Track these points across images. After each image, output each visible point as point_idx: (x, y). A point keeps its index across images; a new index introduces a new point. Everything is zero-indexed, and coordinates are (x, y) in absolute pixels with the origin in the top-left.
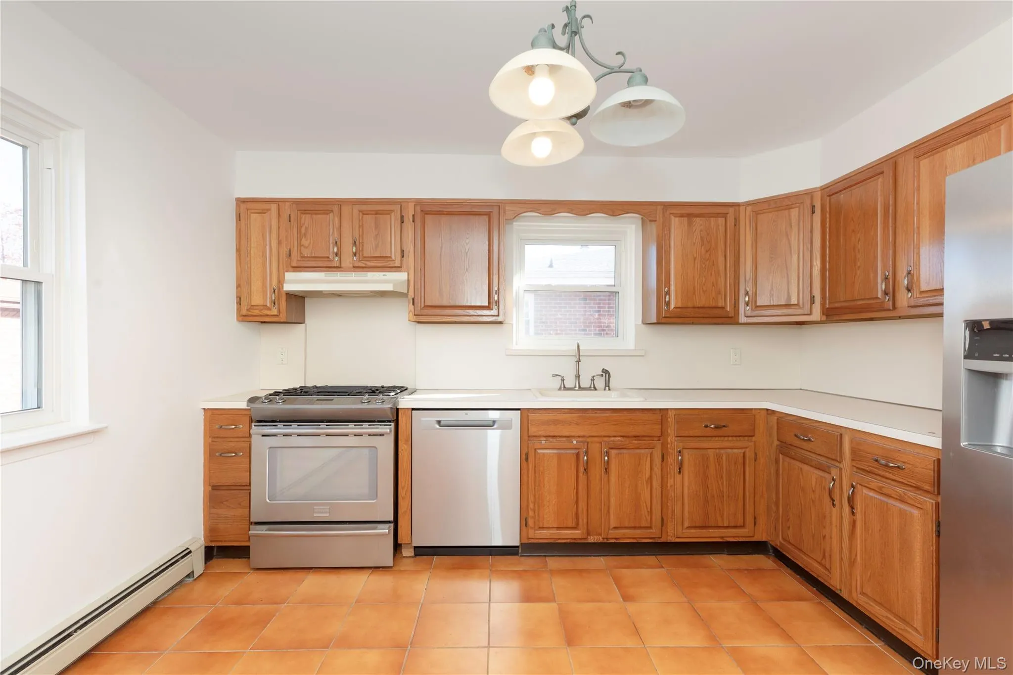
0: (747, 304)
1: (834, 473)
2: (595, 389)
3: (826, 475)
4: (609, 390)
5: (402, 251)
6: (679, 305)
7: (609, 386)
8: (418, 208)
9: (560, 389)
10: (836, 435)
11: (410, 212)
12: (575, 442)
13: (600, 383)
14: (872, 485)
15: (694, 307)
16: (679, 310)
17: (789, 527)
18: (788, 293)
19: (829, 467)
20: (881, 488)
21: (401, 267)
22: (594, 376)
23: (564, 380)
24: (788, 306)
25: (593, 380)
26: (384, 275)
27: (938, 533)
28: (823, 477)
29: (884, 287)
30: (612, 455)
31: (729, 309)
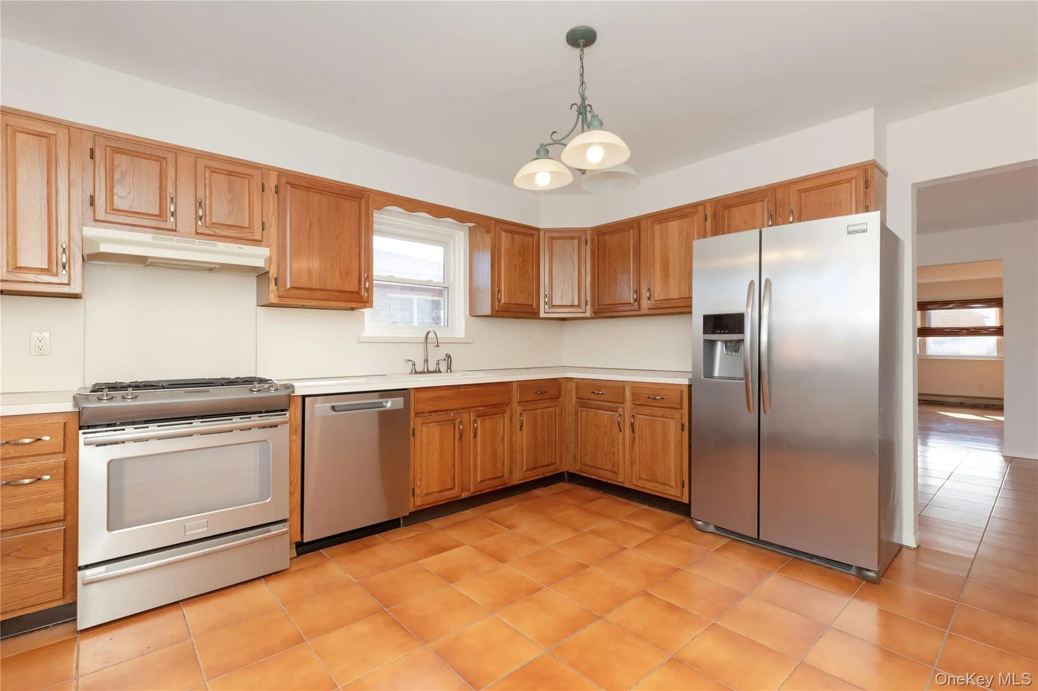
0: (546, 303)
1: (620, 411)
2: (441, 372)
3: (616, 414)
4: (451, 372)
5: (263, 224)
6: (506, 302)
7: (450, 369)
8: (284, 180)
9: (411, 373)
10: (620, 387)
11: (272, 182)
12: (452, 414)
13: (443, 367)
14: (646, 413)
15: (515, 304)
16: (506, 305)
17: (587, 455)
18: (573, 297)
19: (617, 408)
20: (651, 413)
21: (261, 241)
22: (439, 361)
23: (415, 364)
24: (572, 306)
25: (438, 364)
26: (239, 248)
27: (683, 430)
28: (612, 415)
29: (635, 296)
30: (479, 422)
31: (534, 307)
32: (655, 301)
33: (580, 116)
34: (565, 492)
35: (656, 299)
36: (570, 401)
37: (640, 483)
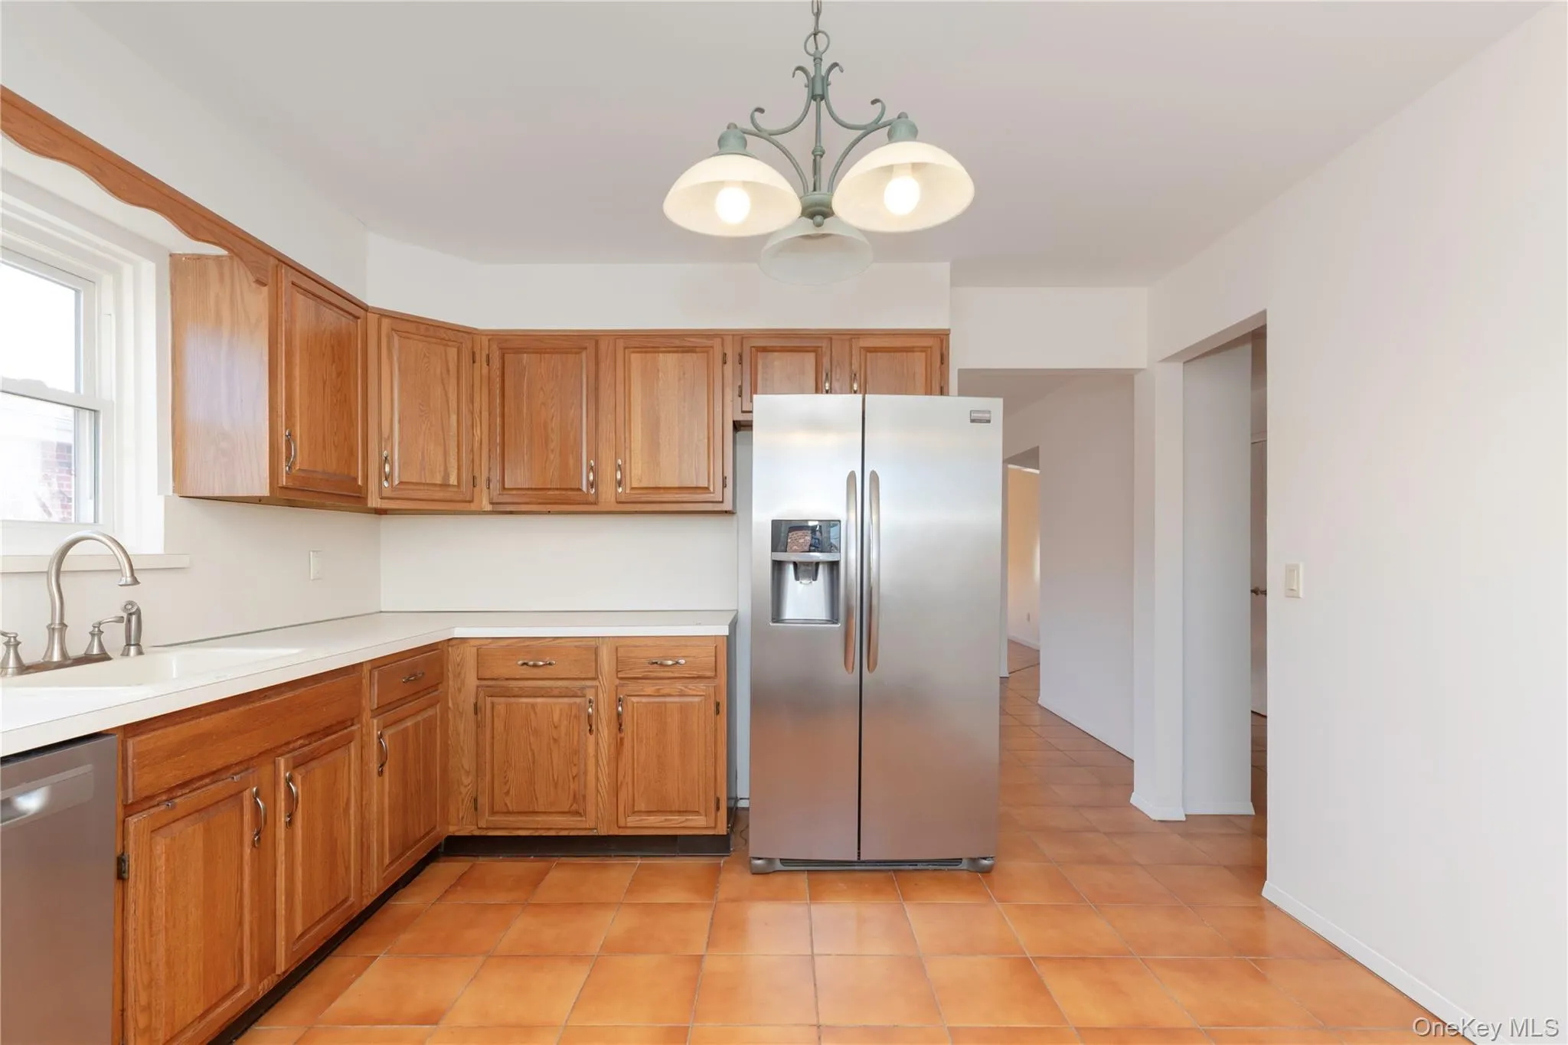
0: (386, 477)
1: (590, 695)
2: (107, 657)
3: (580, 701)
4: (140, 653)
7: (138, 645)
9: (5, 672)
10: (591, 647)
12: (237, 777)
14: (647, 692)
15: (321, 474)
16: (304, 475)
18: (446, 467)
19: (580, 689)
20: (657, 691)
22: (100, 624)
23: (16, 643)
24: (445, 486)
25: (96, 634)
27: (718, 712)
28: (570, 705)
29: (591, 478)
30: (299, 778)
31: (360, 483)
32: (632, 489)
33: (813, 103)
34: (461, 880)
35: (633, 486)
36: (464, 687)
37: (632, 821)
